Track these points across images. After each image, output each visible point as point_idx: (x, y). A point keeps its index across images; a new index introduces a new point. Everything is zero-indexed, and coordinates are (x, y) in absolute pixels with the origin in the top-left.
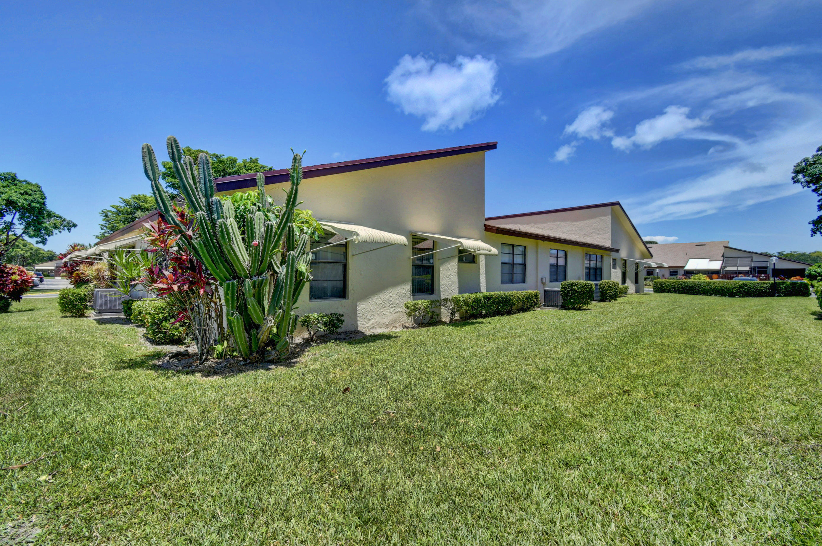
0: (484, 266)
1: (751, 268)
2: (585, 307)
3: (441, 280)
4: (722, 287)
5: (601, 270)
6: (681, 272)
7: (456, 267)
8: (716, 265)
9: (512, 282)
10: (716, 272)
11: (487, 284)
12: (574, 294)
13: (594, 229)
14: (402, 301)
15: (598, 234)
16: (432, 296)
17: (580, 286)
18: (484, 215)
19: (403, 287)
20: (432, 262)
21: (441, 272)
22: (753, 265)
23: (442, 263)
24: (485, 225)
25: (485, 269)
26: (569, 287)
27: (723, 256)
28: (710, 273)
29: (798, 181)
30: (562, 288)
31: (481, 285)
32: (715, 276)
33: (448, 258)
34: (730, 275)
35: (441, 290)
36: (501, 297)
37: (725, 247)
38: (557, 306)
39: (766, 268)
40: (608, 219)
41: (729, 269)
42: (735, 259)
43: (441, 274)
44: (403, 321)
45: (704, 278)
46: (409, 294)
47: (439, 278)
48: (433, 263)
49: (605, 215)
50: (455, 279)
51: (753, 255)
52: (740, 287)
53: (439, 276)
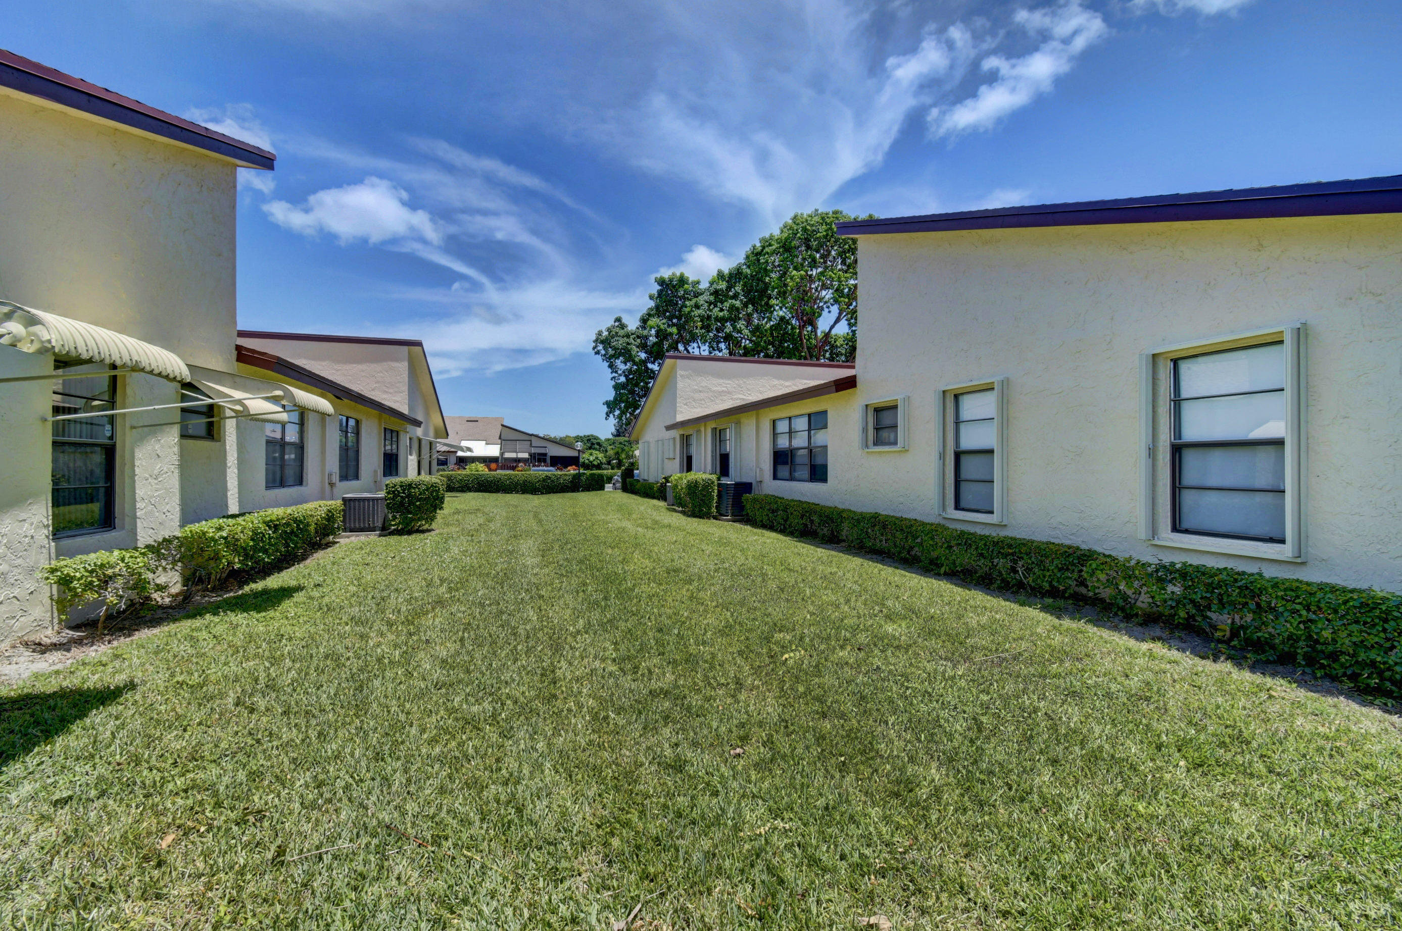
0: (235, 447)
1: (530, 455)
2: (426, 527)
3: (138, 485)
4: (525, 481)
5: (397, 455)
6: (452, 460)
7: (176, 449)
8: (493, 451)
9: (282, 484)
10: (494, 460)
11: (240, 493)
12: (414, 504)
13: (378, 382)
14: (19, 561)
15: (387, 392)
16: (113, 534)
17: (424, 487)
18: (235, 323)
19: (23, 516)
20: (108, 434)
21: (137, 463)
22: (533, 451)
23: (142, 439)
24: (239, 348)
25: (236, 456)
26: (404, 490)
27: (500, 438)
28: (487, 461)
29: (597, 353)
30: (388, 493)
31: (229, 494)
32: (493, 466)
33: (155, 426)
34: (513, 464)
35: (139, 514)
36: (295, 520)
37: (503, 425)
38: (373, 529)
39: (545, 455)
40: (403, 366)
41: (508, 455)
42: (514, 442)
43: (137, 471)
44: (21, 629)
45: (481, 468)
46: (43, 535)
47: (134, 481)
48: (111, 438)
49: (397, 360)
50: (174, 481)
51: (533, 438)
52: (544, 480)
53: (134, 475)
